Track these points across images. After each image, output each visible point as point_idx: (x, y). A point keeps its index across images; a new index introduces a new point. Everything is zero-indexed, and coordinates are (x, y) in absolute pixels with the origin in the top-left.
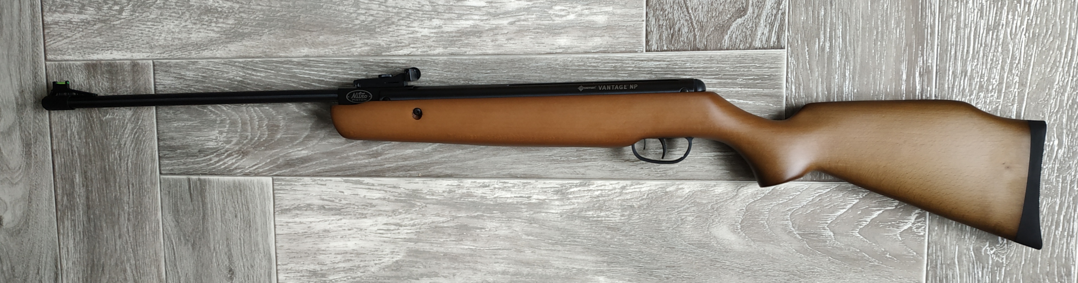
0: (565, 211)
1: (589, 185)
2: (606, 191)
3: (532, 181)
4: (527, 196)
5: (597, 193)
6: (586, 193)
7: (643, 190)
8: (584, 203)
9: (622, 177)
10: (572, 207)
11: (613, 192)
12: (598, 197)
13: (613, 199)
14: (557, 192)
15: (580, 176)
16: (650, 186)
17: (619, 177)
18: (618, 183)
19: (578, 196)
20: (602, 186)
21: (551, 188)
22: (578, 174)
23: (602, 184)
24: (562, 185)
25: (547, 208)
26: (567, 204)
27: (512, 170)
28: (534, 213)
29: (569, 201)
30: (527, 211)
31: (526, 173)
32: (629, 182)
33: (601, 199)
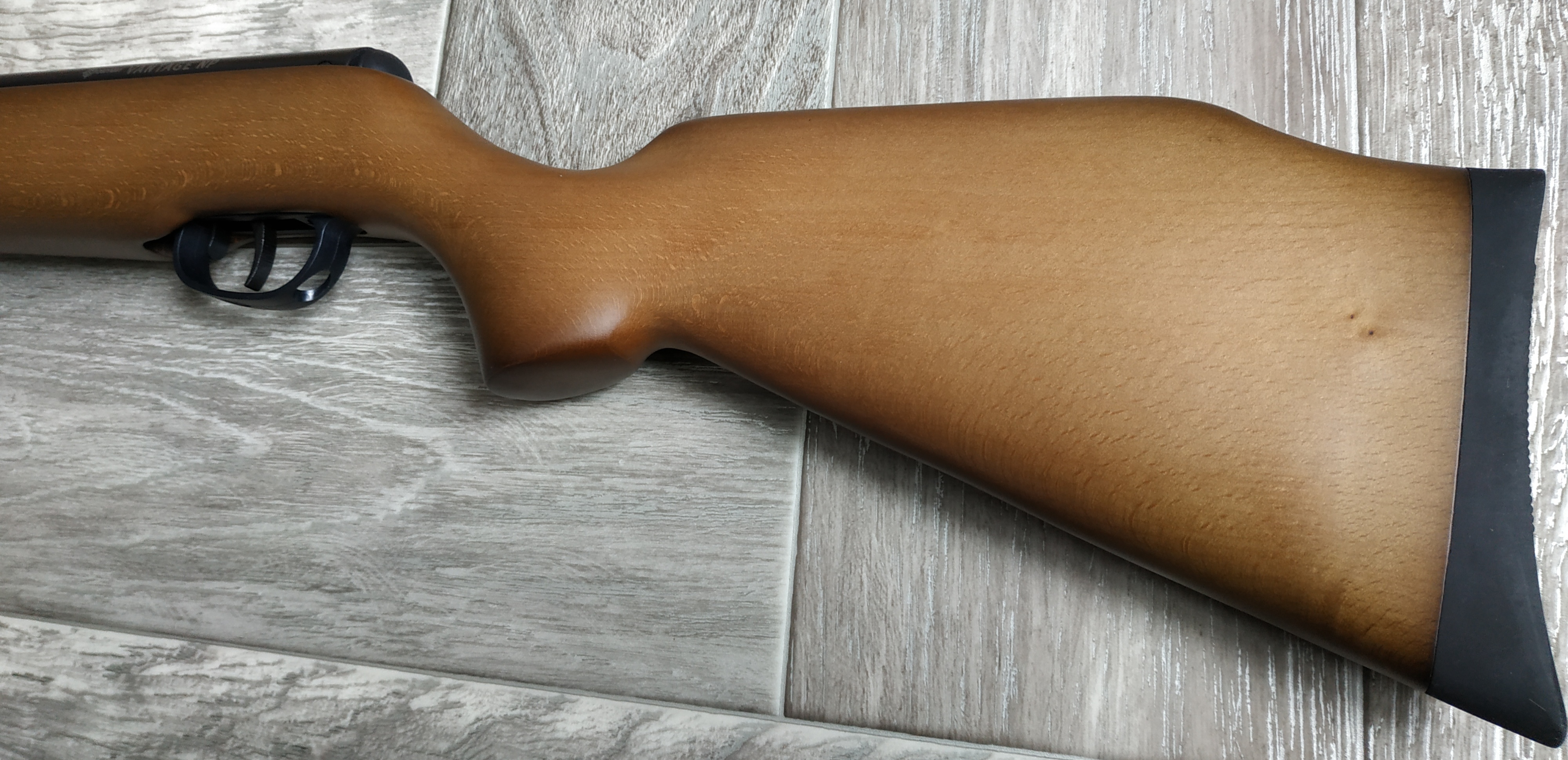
0: (126, 739)
1: (202, 659)
2: (245, 687)
3: (64, 629)
4: (42, 674)
5: (219, 690)
6: (186, 688)
7: (345, 695)
8: (178, 721)
9: (295, 643)
10: (145, 728)
11: (262, 690)
12: (220, 701)
13: (257, 715)
14: (117, 671)
15: (184, 626)
16: (367, 684)
17: (286, 643)
18: (280, 662)
19: (169, 692)
20: (233, 666)
21: (105, 655)
22: (180, 619)
23: (237, 660)
24: (135, 651)
25: (83, 724)
26: (136, 716)
27: (24, 587)
28: (49, 736)
29: (142, 708)
30: (31, 727)
31: (55, 600)
32: (307, 664)
33: (225, 711)
